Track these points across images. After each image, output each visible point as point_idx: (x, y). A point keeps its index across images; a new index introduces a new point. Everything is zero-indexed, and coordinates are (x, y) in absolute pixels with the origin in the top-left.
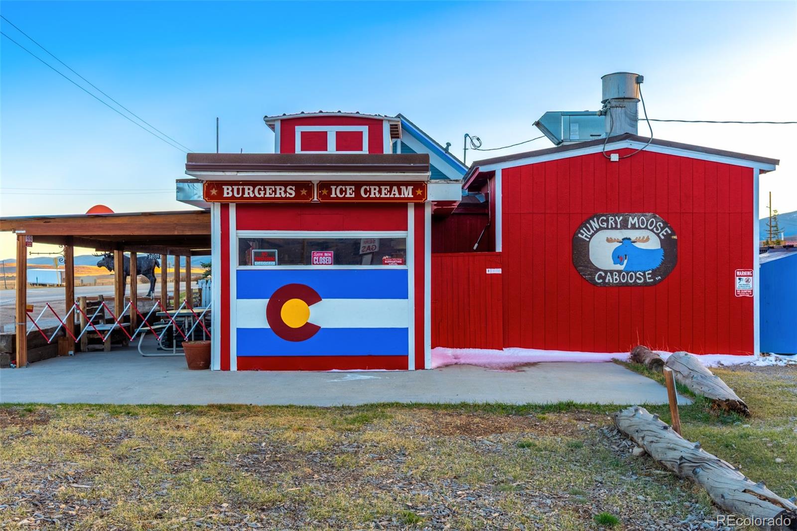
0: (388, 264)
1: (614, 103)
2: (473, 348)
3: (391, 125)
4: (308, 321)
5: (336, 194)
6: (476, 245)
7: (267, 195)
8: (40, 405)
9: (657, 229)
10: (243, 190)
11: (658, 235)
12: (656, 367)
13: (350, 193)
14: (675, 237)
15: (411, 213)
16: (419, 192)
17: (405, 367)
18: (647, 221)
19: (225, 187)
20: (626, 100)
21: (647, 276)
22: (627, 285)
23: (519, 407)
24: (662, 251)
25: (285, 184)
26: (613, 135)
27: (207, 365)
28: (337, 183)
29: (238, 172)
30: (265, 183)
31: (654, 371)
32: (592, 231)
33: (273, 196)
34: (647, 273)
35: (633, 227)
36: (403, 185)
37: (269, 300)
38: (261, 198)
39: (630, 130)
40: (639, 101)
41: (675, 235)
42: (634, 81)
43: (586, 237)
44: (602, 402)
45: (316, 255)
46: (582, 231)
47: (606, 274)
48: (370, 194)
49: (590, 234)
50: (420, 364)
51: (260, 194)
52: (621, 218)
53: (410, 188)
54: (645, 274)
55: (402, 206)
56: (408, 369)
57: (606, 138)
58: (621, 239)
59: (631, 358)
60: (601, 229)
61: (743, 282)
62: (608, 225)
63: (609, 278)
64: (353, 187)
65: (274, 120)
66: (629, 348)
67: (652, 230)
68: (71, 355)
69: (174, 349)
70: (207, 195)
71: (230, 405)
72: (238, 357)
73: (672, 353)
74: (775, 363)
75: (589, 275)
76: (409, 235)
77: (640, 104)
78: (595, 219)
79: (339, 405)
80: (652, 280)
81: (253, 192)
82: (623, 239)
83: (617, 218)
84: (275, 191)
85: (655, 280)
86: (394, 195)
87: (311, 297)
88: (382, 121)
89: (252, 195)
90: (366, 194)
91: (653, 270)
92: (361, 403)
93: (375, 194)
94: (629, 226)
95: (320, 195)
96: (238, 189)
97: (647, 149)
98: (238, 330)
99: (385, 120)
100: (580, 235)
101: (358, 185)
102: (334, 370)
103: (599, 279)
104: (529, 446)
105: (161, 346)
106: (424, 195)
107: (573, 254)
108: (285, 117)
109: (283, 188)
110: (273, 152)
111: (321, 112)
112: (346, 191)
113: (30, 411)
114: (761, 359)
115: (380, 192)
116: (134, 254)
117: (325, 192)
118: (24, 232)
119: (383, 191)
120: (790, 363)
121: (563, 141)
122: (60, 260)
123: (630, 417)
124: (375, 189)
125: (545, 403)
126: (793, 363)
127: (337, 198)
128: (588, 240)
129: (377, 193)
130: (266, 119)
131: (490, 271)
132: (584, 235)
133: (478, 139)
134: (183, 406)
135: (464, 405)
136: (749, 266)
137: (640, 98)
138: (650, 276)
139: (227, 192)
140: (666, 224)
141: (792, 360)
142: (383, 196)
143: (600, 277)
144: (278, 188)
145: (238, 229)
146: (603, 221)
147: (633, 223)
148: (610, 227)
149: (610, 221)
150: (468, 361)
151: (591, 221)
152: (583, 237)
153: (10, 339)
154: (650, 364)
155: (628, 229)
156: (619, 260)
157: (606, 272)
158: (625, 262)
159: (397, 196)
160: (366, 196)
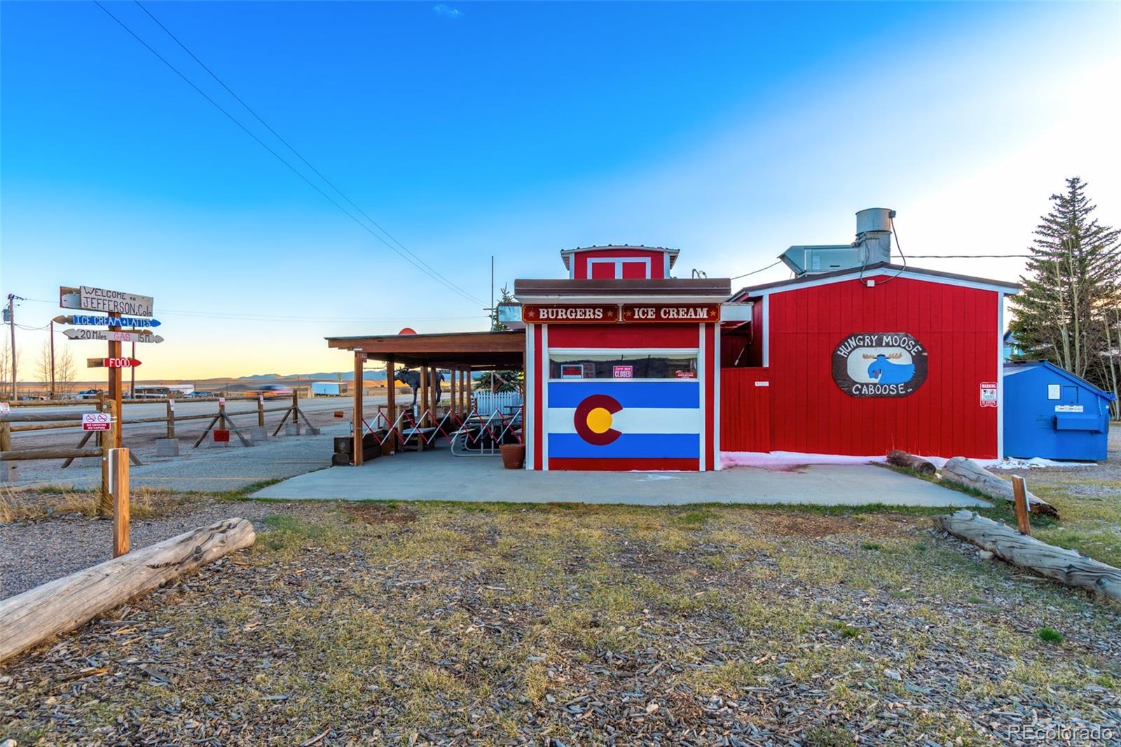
0: (680, 377)
1: (869, 236)
2: (743, 451)
3: (671, 257)
4: (611, 428)
5: (638, 315)
6: (737, 361)
7: (578, 317)
8: (401, 501)
9: (909, 347)
10: (557, 312)
11: (909, 352)
12: (927, 470)
13: (651, 314)
14: (925, 354)
15: (702, 333)
16: (713, 313)
17: (696, 468)
18: (900, 339)
19: (541, 310)
20: (880, 233)
21: (900, 389)
22: (881, 396)
23: (831, 507)
24: (913, 367)
25: (594, 307)
26: (869, 263)
27: (520, 464)
28: (640, 306)
29: (559, 295)
30: (576, 306)
31: (924, 473)
32: (850, 349)
33: (583, 317)
34: (899, 386)
35: (887, 345)
36: (699, 307)
37: (576, 409)
38: (573, 319)
39: (884, 259)
40: (891, 233)
41: (925, 352)
42: (887, 214)
43: (844, 353)
44: (909, 504)
45: (617, 370)
46: (841, 349)
47: (862, 386)
48: (669, 315)
49: (848, 351)
50: (710, 466)
51: (571, 316)
52: (876, 337)
53: (705, 310)
54: (897, 387)
55: (693, 326)
56: (698, 470)
57: (863, 267)
58: (876, 356)
59: (888, 461)
60: (858, 346)
61: (988, 394)
62: (864, 343)
63: (865, 390)
64: (654, 309)
65: (569, 252)
66: (885, 452)
67: (904, 348)
68: (392, 455)
69: (482, 449)
70: (526, 317)
71: (568, 503)
72: (549, 459)
73: (949, 459)
74: (1019, 467)
75: (847, 387)
76: (700, 353)
77: (892, 236)
78: (853, 338)
79: (664, 505)
80: (904, 392)
81: (566, 314)
82: (878, 356)
83: (872, 337)
84: (585, 313)
85: (907, 392)
86: (691, 316)
87: (613, 406)
88: (662, 253)
89: (565, 317)
90: (665, 315)
91: (905, 383)
92: (685, 502)
93: (673, 315)
94: (884, 344)
95: (625, 317)
96: (553, 312)
97: (901, 276)
98: (550, 435)
99: (666, 252)
100: (839, 352)
101: (658, 307)
102: (634, 471)
103: (856, 391)
104: (876, 548)
105: (466, 447)
106: (717, 317)
107: (832, 368)
108: (579, 250)
109: (592, 311)
110: (568, 278)
111: (610, 245)
112: (647, 313)
113: (394, 507)
114: (1005, 462)
115: (678, 313)
116: (433, 369)
117: (629, 314)
118: (361, 349)
119: (681, 313)
120: (1033, 466)
121: (806, 271)
122: (383, 374)
123: (967, 521)
124: (673, 311)
125: (856, 504)
126: (1035, 466)
127: (640, 319)
128: (846, 356)
129: (675, 314)
130: (563, 252)
131: (758, 384)
132: (842, 352)
133: (704, 273)
134: (525, 503)
135: (780, 506)
136: (994, 379)
137: (892, 231)
138: (902, 388)
139: (543, 314)
140: (917, 342)
141: (1034, 463)
142: (681, 317)
143: (857, 389)
144: (587, 310)
145: (549, 346)
146: (860, 339)
147: (887, 341)
148: (866, 345)
149: (867, 340)
150: (746, 463)
151: (849, 340)
152: (842, 354)
153: (349, 441)
154: (921, 467)
155: (882, 346)
156: (874, 374)
157: (862, 385)
158: (880, 375)
159: (693, 317)
160: (666, 317)
